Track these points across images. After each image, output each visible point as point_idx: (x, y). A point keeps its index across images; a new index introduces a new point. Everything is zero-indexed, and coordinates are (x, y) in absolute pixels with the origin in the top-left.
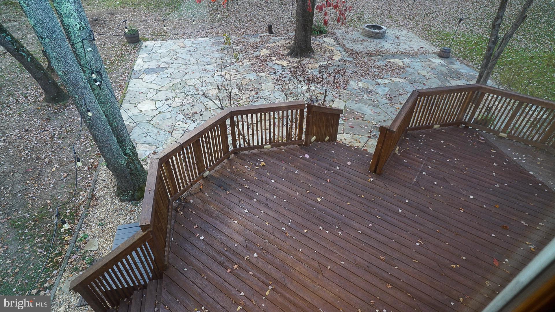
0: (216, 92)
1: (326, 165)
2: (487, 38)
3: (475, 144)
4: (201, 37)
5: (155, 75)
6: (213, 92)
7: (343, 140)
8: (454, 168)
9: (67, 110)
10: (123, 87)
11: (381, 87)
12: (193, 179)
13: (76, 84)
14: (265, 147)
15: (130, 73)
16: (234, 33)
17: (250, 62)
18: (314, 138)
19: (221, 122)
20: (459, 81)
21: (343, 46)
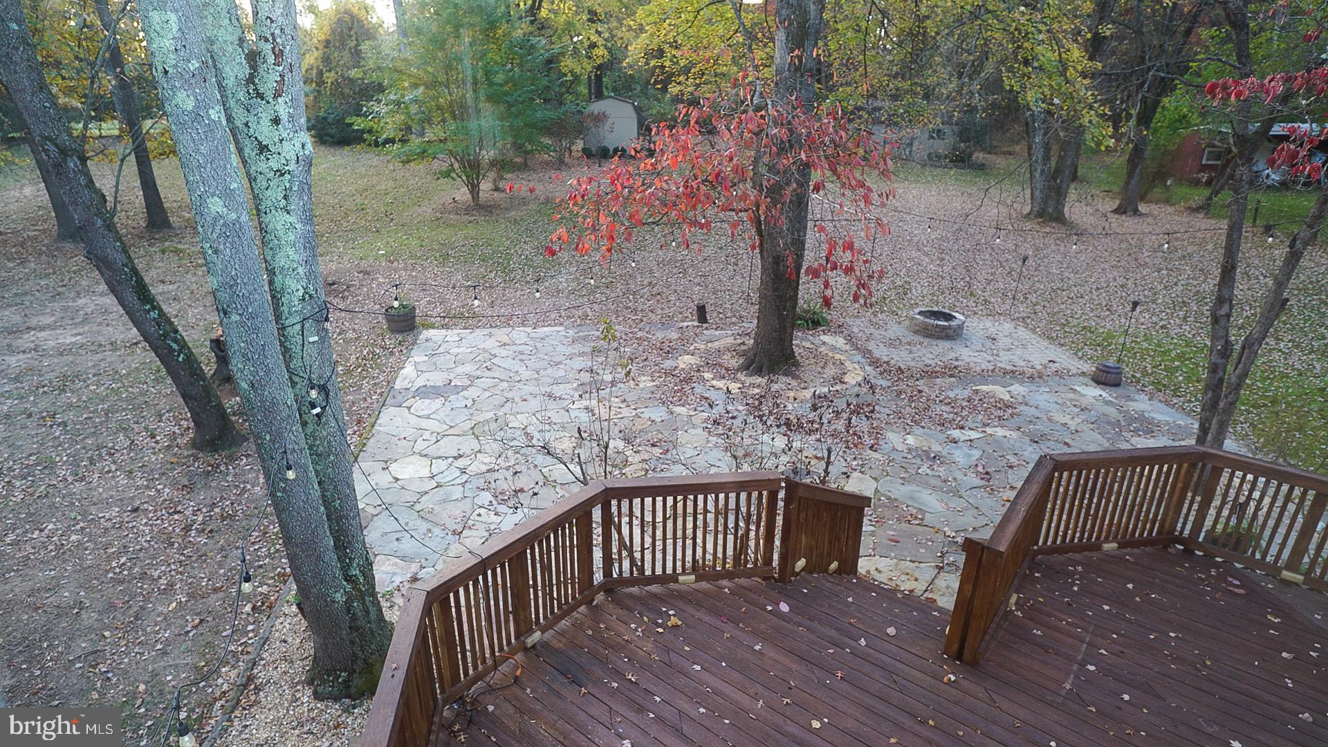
0: (571, 445)
1: (833, 633)
2: (1206, 345)
3: (1218, 596)
4: (549, 325)
5: (439, 402)
6: (565, 445)
7: (873, 572)
8: (1173, 658)
9: (234, 468)
10: (365, 423)
11: (961, 447)
12: (501, 649)
13: (270, 409)
14: (681, 578)
15: (385, 395)
16: (621, 319)
17: (654, 381)
18: (801, 563)
19: (580, 514)
20: (1152, 440)
21: (866, 353)
